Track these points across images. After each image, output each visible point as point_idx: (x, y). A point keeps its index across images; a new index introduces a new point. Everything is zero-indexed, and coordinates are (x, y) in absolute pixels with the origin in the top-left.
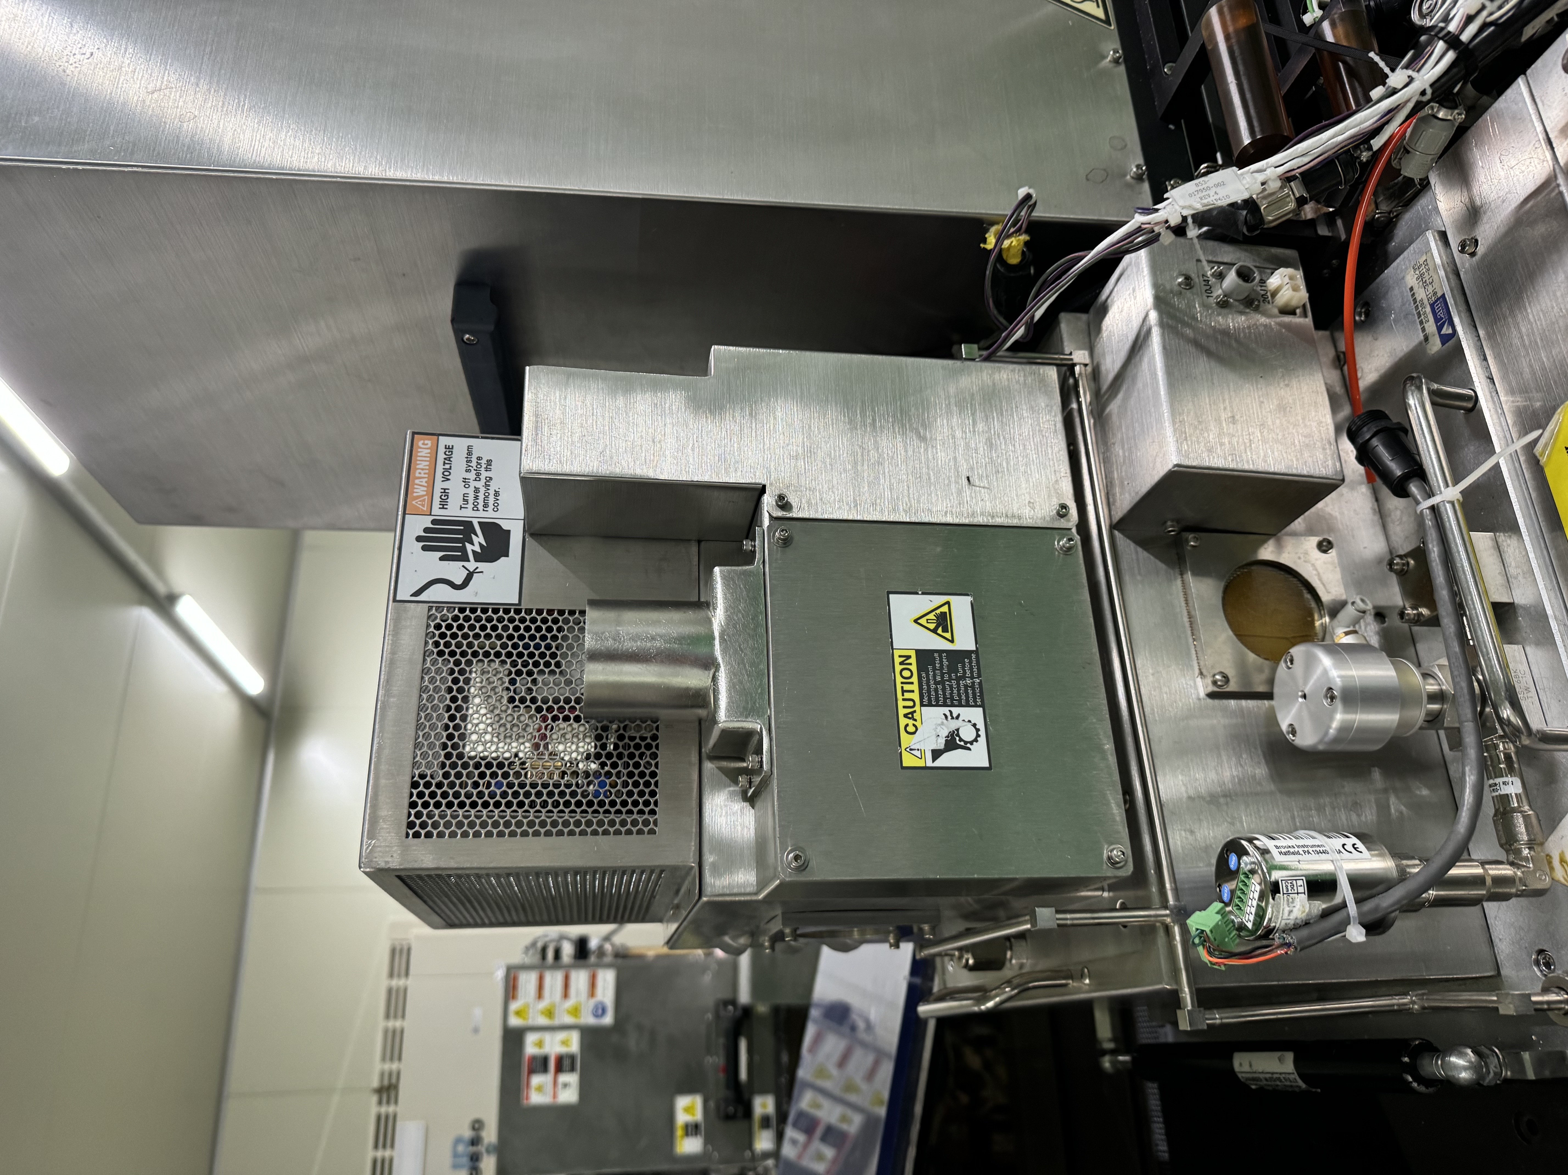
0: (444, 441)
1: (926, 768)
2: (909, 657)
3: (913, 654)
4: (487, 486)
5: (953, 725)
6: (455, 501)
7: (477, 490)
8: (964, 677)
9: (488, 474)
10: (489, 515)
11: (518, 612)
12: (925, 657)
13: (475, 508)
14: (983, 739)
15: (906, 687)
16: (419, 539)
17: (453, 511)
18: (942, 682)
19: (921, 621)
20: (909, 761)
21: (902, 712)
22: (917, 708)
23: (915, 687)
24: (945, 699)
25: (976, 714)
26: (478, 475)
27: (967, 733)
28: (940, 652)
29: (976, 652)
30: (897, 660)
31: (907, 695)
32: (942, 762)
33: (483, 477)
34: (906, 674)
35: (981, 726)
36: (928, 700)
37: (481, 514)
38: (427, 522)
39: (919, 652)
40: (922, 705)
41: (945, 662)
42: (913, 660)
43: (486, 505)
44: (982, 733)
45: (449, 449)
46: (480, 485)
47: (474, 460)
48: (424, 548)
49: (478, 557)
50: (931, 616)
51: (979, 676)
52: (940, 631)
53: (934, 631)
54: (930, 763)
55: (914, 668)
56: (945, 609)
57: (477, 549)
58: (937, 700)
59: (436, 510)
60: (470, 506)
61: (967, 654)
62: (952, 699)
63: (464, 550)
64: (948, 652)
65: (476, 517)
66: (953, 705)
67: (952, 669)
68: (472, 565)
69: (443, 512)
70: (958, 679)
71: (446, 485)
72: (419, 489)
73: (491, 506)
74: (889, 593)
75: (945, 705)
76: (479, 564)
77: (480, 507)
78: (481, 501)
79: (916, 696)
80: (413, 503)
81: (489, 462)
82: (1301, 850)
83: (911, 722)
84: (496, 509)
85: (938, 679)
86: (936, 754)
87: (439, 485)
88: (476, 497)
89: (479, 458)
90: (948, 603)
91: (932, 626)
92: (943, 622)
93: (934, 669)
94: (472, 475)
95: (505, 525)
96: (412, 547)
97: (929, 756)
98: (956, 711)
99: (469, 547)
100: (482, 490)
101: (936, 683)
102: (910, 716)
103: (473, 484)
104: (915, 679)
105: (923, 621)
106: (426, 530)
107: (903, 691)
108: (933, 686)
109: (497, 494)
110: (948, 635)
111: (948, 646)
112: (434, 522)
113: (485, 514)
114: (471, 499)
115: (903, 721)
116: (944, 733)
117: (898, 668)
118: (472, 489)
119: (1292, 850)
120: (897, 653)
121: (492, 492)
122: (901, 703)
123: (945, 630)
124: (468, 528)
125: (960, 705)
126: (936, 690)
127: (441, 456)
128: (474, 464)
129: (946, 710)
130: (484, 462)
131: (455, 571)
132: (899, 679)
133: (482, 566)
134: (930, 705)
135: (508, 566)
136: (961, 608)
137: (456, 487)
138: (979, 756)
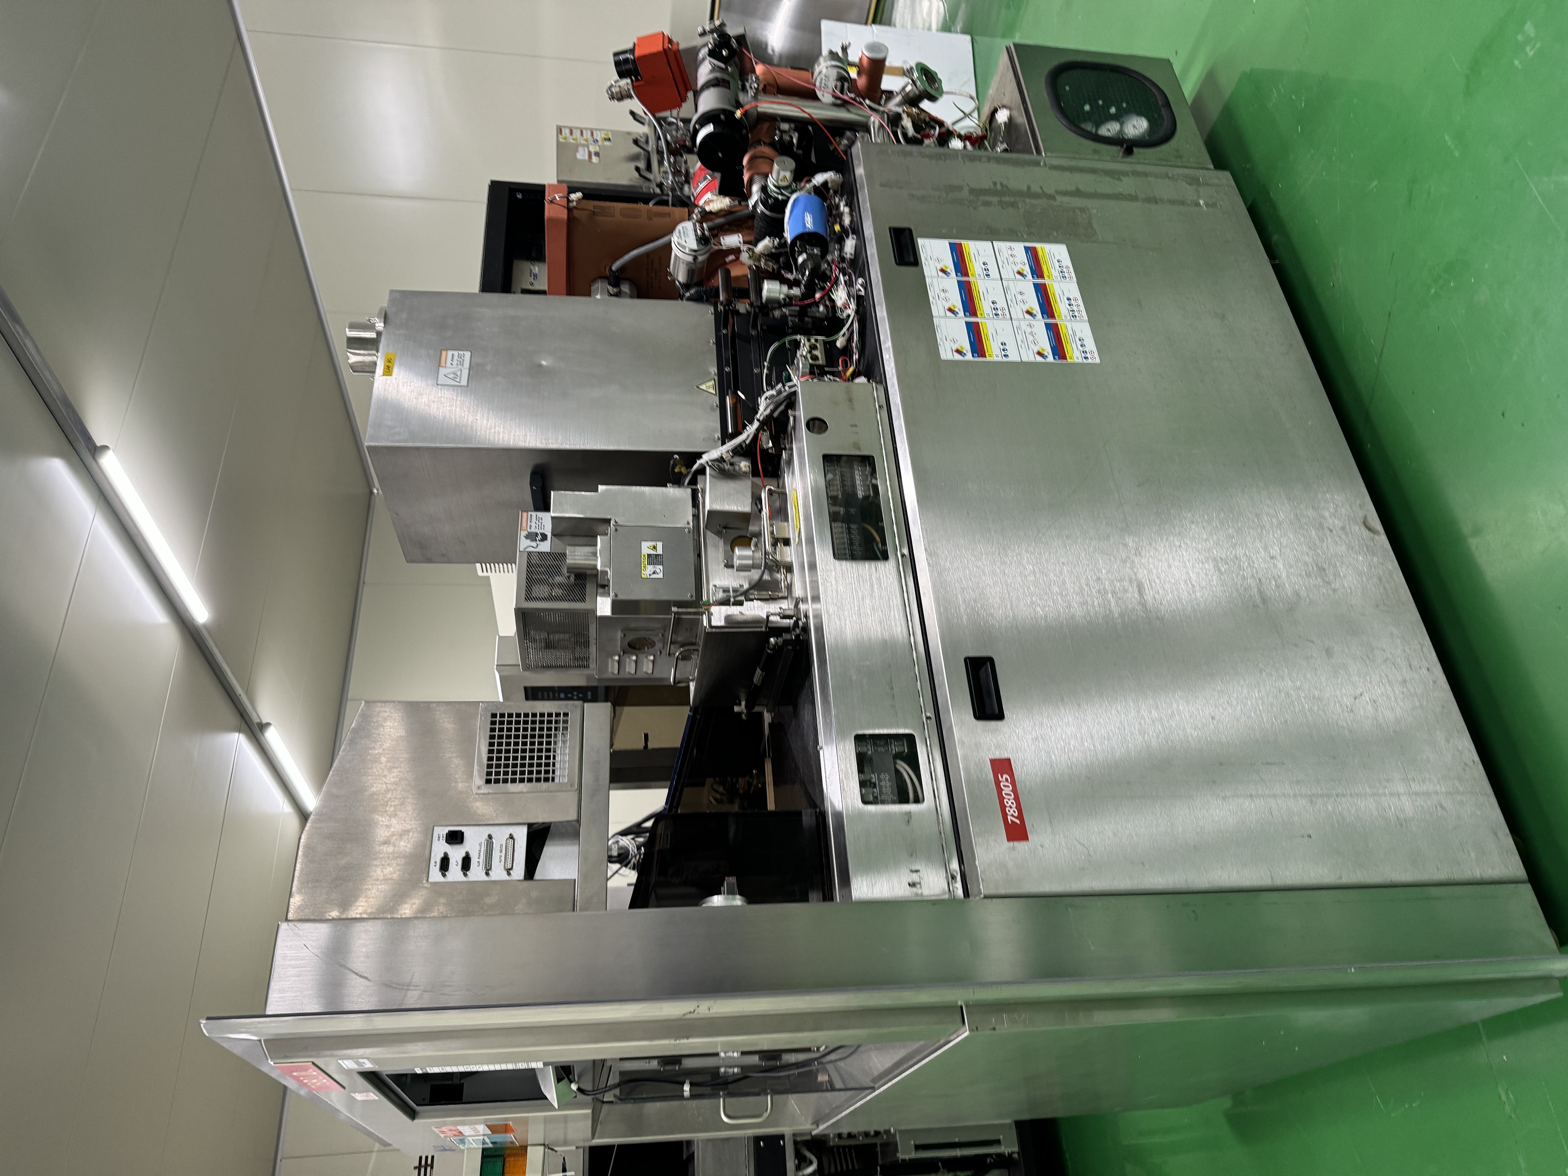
0: (530, 513)
1: (647, 578)
3: (646, 554)
5: (655, 569)
6: (533, 527)
8: (659, 559)
9: (542, 521)
10: (542, 531)
11: (551, 554)
12: (649, 555)
13: (539, 529)
16: (525, 536)
17: (533, 530)
19: (649, 547)
20: (643, 576)
22: (646, 565)
23: (646, 561)
24: (653, 564)
25: (661, 567)
26: (539, 521)
27: (658, 571)
28: (653, 554)
29: (662, 554)
32: (652, 577)
34: (644, 558)
36: (649, 564)
38: (526, 532)
41: (654, 556)
42: (646, 556)
43: (541, 528)
44: (663, 571)
45: (531, 515)
46: (540, 523)
48: (526, 539)
49: (540, 541)
50: (652, 546)
51: (663, 559)
52: (654, 550)
56: (656, 545)
57: (540, 539)
58: (651, 564)
59: (529, 530)
60: (537, 528)
61: (659, 554)
65: (538, 531)
66: (655, 565)
67: (656, 558)
68: (538, 542)
70: (657, 560)
71: (531, 523)
72: (524, 525)
73: (543, 528)
74: (641, 541)
79: (646, 563)
80: (522, 528)
81: (542, 518)
85: (652, 560)
86: (650, 575)
87: (529, 523)
88: (539, 526)
91: (652, 549)
92: (655, 548)
93: (651, 558)
94: (537, 521)
95: (546, 533)
96: (523, 538)
97: (648, 575)
99: (537, 538)
102: (644, 567)
103: (538, 523)
104: (646, 559)
107: (643, 562)
110: (656, 551)
111: (655, 553)
112: (528, 532)
115: (642, 568)
116: (653, 571)
117: (642, 557)
120: (642, 554)
121: (543, 525)
122: (642, 565)
124: (537, 534)
125: (657, 565)
126: (651, 562)
127: (529, 517)
128: (538, 518)
129: (653, 566)
130: (540, 518)
131: (534, 544)
132: (642, 559)
133: (541, 543)
135: (548, 543)
136: (660, 545)
137: (533, 525)
138: (661, 576)
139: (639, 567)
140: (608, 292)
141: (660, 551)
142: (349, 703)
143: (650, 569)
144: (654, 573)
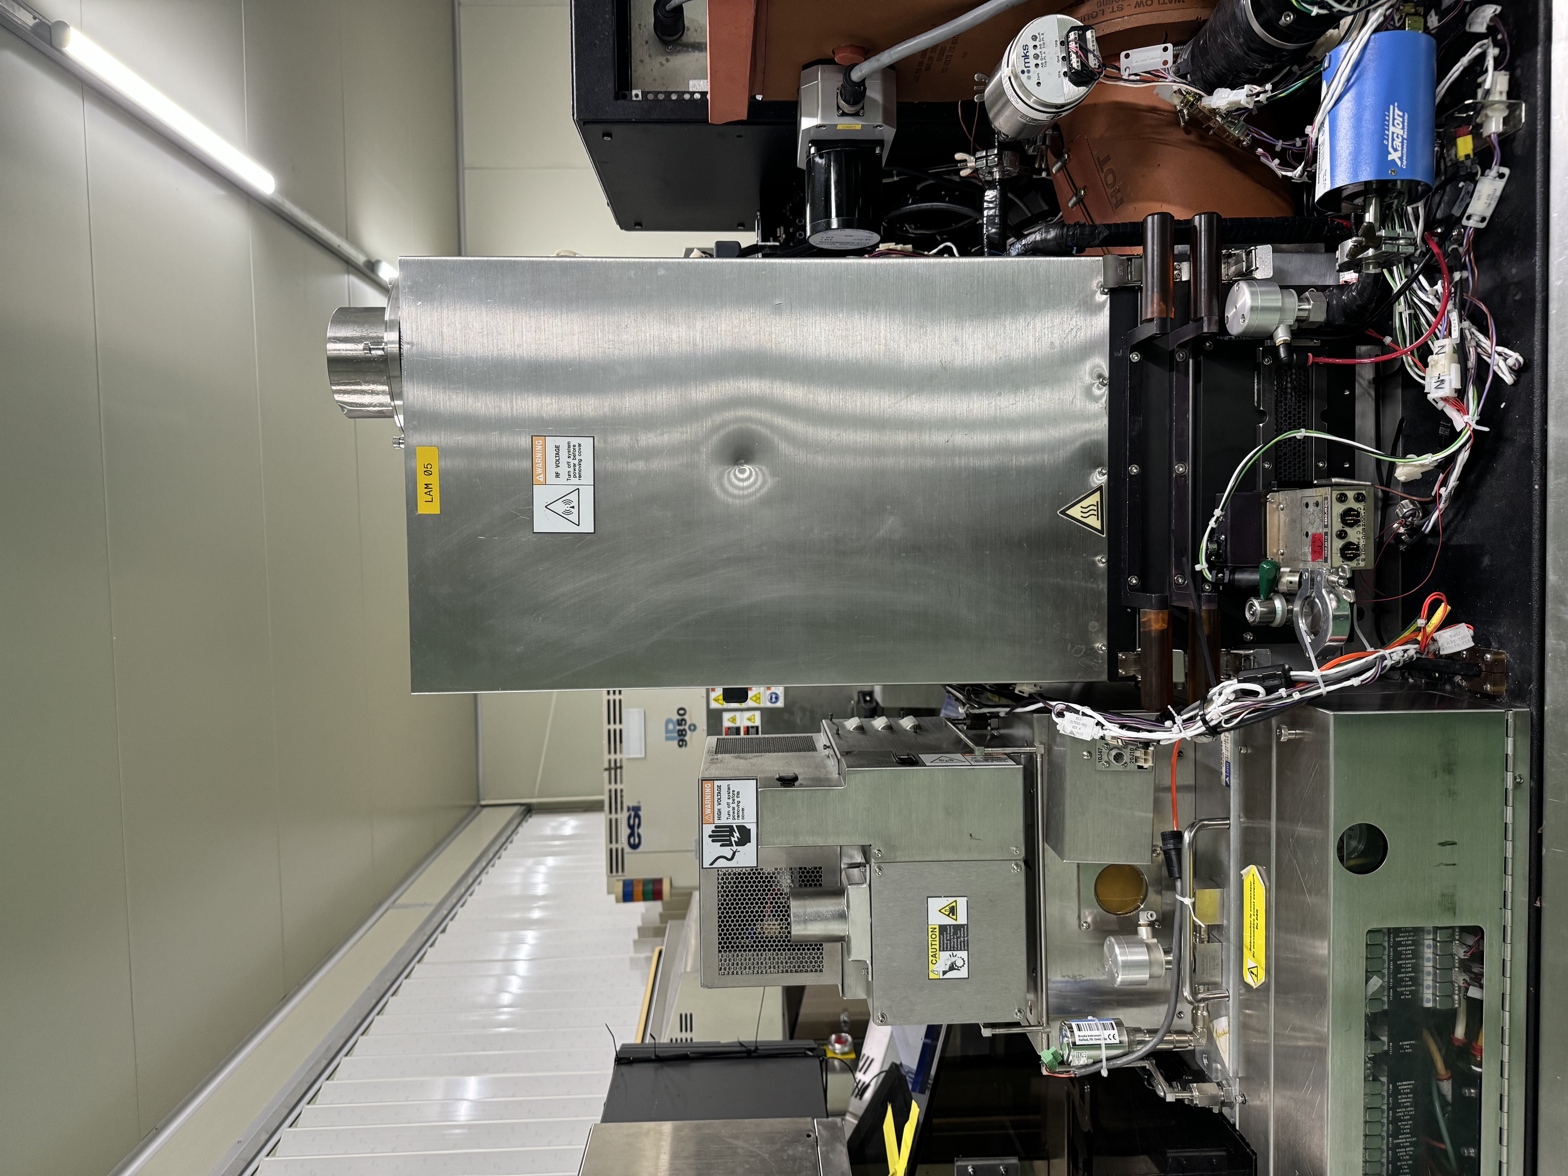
0: (717, 783)
1: (940, 979)
2: (935, 928)
3: (937, 927)
4: (738, 806)
5: (953, 959)
6: (724, 815)
7: (734, 808)
8: (960, 937)
9: (738, 799)
10: (740, 822)
11: (756, 870)
12: (943, 928)
13: (734, 818)
14: (966, 965)
15: (933, 943)
16: (710, 836)
17: (724, 821)
18: (950, 940)
19: (942, 911)
20: (932, 976)
21: (930, 954)
22: (938, 952)
23: (937, 943)
24: (951, 947)
25: (964, 954)
26: (734, 800)
27: (959, 963)
28: (950, 925)
29: (967, 925)
30: (930, 930)
31: (933, 947)
32: (947, 976)
33: (736, 801)
34: (934, 936)
35: (966, 960)
36: (943, 948)
37: (736, 821)
38: (712, 827)
39: (940, 926)
40: (940, 951)
41: (952, 930)
42: (937, 930)
43: (738, 817)
44: (966, 963)
45: (719, 787)
46: (735, 805)
47: (731, 792)
48: (713, 841)
49: (737, 844)
50: (947, 908)
51: (967, 936)
52: (951, 915)
53: (948, 915)
54: (941, 977)
55: (937, 934)
56: (954, 904)
57: (737, 840)
58: (947, 948)
59: (717, 821)
60: (731, 817)
61: (962, 926)
62: (954, 947)
63: (730, 840)
64: (954, 925)
65: (734, 823)
66: (954, 950)
67: (955, 933)
68: (735, 848)
69: (719, 822)
70: (957, 938)
71: (719, 807)
72: (708, 811)
73: (741, 817)
74: (928, 897)
75: (950, 950)
76: (738, 847)
77: (736, 818)
78: (736, 816)
79: (938, 947)
80: (706, 818)
81: (738, 793)
82: (1089, 1038)
83: (934, 959)
84: (743, 818)
85: (948, 938)
86: (945, 973)
87: (716, 807)
88: (734, 813)
89: (733, 791)
90: (956, 901)
91: (947, 913)
92: (953, 911)
93: (947, 934)
94: (731, 801)
95: (748, 826)
96: (707, 841)
97: (941, 974)
98: (955, 953)
99: (732, 839)
100: (736, 808)
101: (947, 940)
102: (934, 956)
103: (732, 805)
104: (937, 939)
105: (943, 911)
106: (713, 831)
107: (932, 945)
108: (945, 942)
109: (743, 810)
110: (954, 917)
111: (954, 922)
112: (716, 827)
113: (738, 821)
114: (731, 813)
115: (931, 958)
116: (949, 963)
117: (930, 934)
118: (731, 808)
119: (1085, 1038)
120: (930, 927)
121: (741, 809)
122: (930, 950)
123: (953, 915)
125: (957, 950)
126: (947, 944)
127: (716, 792)
128: (731, 794)
129: (950, 953)
130: (736, 793)
131: (727, 851)
132: (930, 939)
133: (739, 848)
134: (944, 950)
135: (751, 846)
136: (962, 904)
137: (724, 808)
138: (963, 973)
139: (923, 958)
140: (839, 108)
141: (962, 919)
142: (467, 172)
143: (944, 959)
144: (952, 968)
